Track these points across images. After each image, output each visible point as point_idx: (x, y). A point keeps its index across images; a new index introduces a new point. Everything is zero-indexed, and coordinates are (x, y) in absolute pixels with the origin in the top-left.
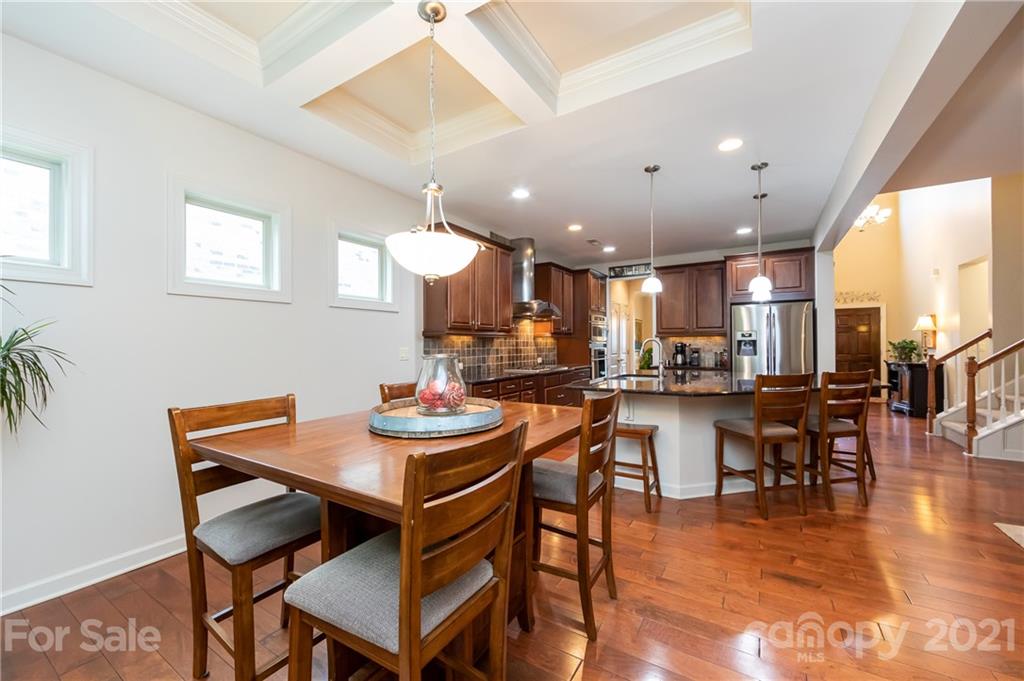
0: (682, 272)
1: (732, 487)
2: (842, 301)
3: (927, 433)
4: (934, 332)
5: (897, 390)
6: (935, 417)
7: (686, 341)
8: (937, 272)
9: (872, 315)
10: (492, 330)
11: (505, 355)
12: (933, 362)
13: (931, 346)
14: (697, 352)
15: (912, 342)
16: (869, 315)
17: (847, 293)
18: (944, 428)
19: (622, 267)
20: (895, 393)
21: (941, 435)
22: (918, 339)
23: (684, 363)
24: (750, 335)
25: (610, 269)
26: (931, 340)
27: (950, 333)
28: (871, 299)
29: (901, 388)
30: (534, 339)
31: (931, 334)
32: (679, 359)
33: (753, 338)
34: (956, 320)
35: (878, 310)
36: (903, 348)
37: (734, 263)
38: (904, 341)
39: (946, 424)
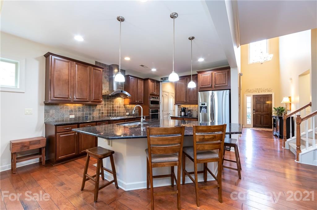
0: (184, 79)
1: (158, 184)
2: (258, 92)
3: (283, 147)
4: (290, 104)
5: (275, 127)
6: (286, 141)
7: (187, 106)
8: (291, 79)
9: (269, 97)
10: (88, 102)
11: (105, 112)
12: (285, 116)
13: (289, 109)
14: (190, 111)
15: (282, 108)
16: (268, 97)
17: (259, 89)
18: (289, 146)
19: (165, 78)
20: (275, 128)
21: (289, 149)
22: (284, 106)
23: (185, 115)
24: (204, 104)
25: (161, 79)
26: (289, 107)
27: (296, 104)
28: (268, 91)
29: (277, 126)
30: (124, 105)
31: (289, 104)
32: (183, 114)
33: (206, 105)
34: (298, 99)
35: (271, 95)
36: (279, 110)
37: (200, 74)
38: (280, 107)
39: (291, 144)
